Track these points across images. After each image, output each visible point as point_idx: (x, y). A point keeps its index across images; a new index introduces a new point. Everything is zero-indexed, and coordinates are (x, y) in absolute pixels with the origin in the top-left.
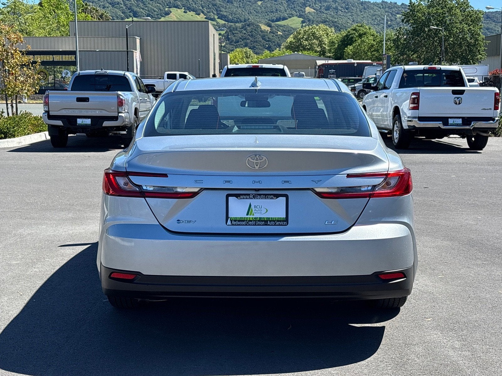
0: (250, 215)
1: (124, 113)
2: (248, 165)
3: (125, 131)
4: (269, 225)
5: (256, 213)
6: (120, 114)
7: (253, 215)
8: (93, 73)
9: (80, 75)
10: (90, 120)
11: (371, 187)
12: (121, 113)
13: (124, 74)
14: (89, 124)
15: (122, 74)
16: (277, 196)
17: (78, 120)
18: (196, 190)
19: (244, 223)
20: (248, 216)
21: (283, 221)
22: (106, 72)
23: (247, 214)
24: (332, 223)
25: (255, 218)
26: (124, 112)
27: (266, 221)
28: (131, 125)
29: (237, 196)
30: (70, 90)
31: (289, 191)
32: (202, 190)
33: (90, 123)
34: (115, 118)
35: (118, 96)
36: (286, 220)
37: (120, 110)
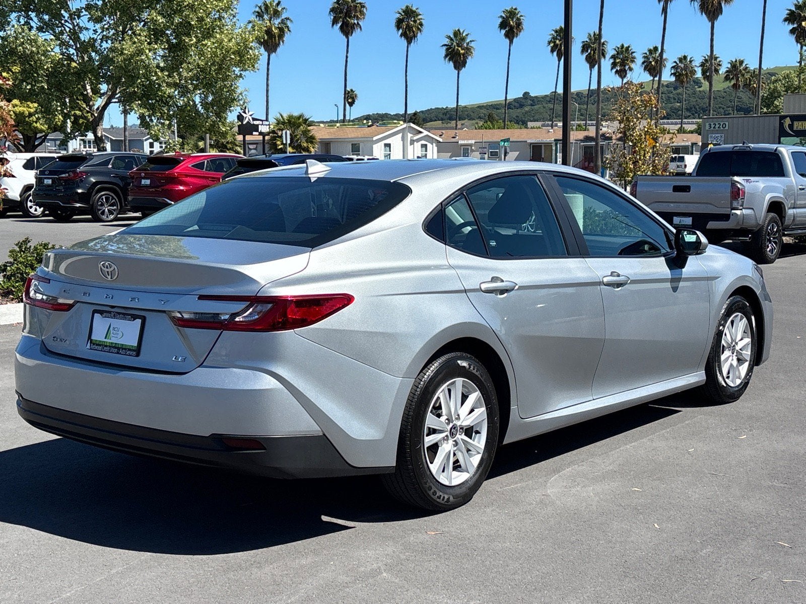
0: (108, 339)
1: (741, 210)
2: (101, 272)
3: (748, 237)
4: (120, 354)
5: (113, 337)
6: (733, 211)
7: (110, 339)
8: (729, 148)
9: (711, 151)
10: (691, 218)
11: (229, 316)
12: (737, 209)
13: (776, 150)
14: (689, 225)
15: (772, 149)
16: (134, 317)
17: (675, 218)
18: (71, 302)
19: (100, 348)
20: (106, 340)
21: (134, 350)
22: (749, 147)
23: (106, 338)
24: (179, 360)
25: (111, 343)
26: (741, 208)
27: (119, 349)
28: (758, 228)
29: (101, 312)
30: (695, 175)
31: (148, 312)
32: (76, 302)
33: (691, 223)
34: (726, 217)
35: (734, 184)
36: (138, 351)
37: (735, 204)
